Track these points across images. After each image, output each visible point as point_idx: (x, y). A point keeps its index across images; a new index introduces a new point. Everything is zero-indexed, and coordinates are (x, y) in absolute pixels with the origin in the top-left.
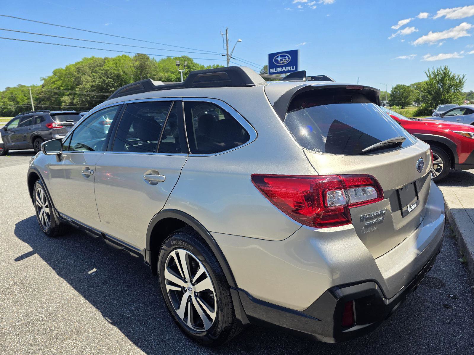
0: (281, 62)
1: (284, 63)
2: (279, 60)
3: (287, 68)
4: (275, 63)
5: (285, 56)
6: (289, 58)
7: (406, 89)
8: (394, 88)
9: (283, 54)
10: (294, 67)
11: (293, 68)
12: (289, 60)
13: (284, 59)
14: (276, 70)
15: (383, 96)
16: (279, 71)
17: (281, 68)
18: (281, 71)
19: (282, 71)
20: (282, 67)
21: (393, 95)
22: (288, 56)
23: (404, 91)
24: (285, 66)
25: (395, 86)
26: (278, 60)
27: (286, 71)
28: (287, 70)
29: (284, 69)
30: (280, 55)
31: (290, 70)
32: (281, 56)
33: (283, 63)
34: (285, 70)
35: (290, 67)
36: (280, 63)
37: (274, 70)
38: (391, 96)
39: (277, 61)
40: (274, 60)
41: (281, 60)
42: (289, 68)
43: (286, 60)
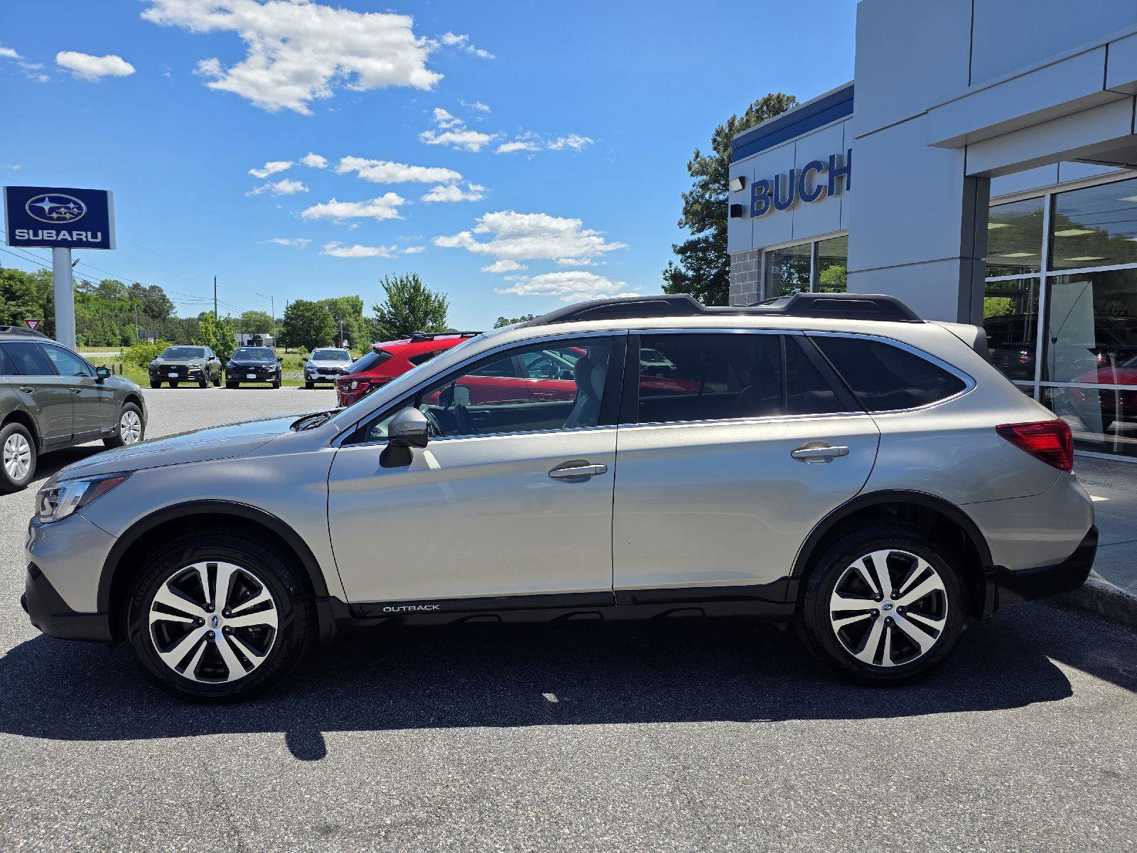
0: (54, 215)
1: (64, 219)
2: (47, 209)
3: (74, 233)
4: (31, 215)
5: (69, 201)
6: (80, 208)
7: (316, 311)
8: (291, 307)
9: (61, 196)
10: (99, 234)
11: (94, 236)
12: (79, 214)
13: (63, 210)
14: (36, 234)
15: (258, 323)
16: (46, 238)
17: (54, 232)
18: (54, 238)
19: (59, 239)
20: (58, 229)
21: (288, 322)
22: (75, 203)
23: (313, 314)
24: (70, 228)
25: (292, 302)
26: (42, 209)
27: (72, 241)
28: (75, 239)
29: (64, 235)
30: (50, 195)
31: (85, 239)
32: (52, 200)
33: (59, 219)
34: (70, 239)
35: (84, 233)
36: (52, 219)
37: (28, 233)
38: (286, 324)
39: (40, 211)
40: (27, 207)
41: (52, 210)
42: (81, 235)
43: (72, 213)
